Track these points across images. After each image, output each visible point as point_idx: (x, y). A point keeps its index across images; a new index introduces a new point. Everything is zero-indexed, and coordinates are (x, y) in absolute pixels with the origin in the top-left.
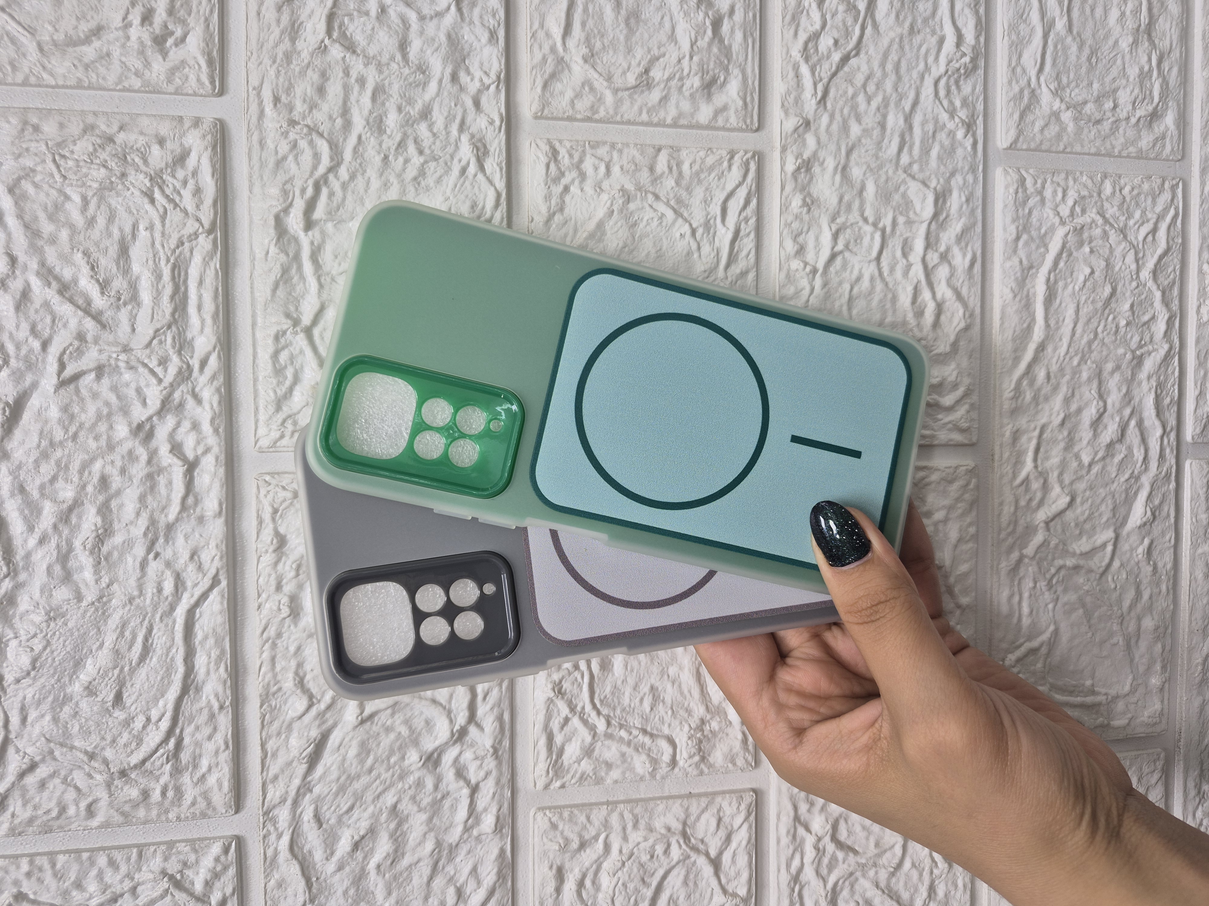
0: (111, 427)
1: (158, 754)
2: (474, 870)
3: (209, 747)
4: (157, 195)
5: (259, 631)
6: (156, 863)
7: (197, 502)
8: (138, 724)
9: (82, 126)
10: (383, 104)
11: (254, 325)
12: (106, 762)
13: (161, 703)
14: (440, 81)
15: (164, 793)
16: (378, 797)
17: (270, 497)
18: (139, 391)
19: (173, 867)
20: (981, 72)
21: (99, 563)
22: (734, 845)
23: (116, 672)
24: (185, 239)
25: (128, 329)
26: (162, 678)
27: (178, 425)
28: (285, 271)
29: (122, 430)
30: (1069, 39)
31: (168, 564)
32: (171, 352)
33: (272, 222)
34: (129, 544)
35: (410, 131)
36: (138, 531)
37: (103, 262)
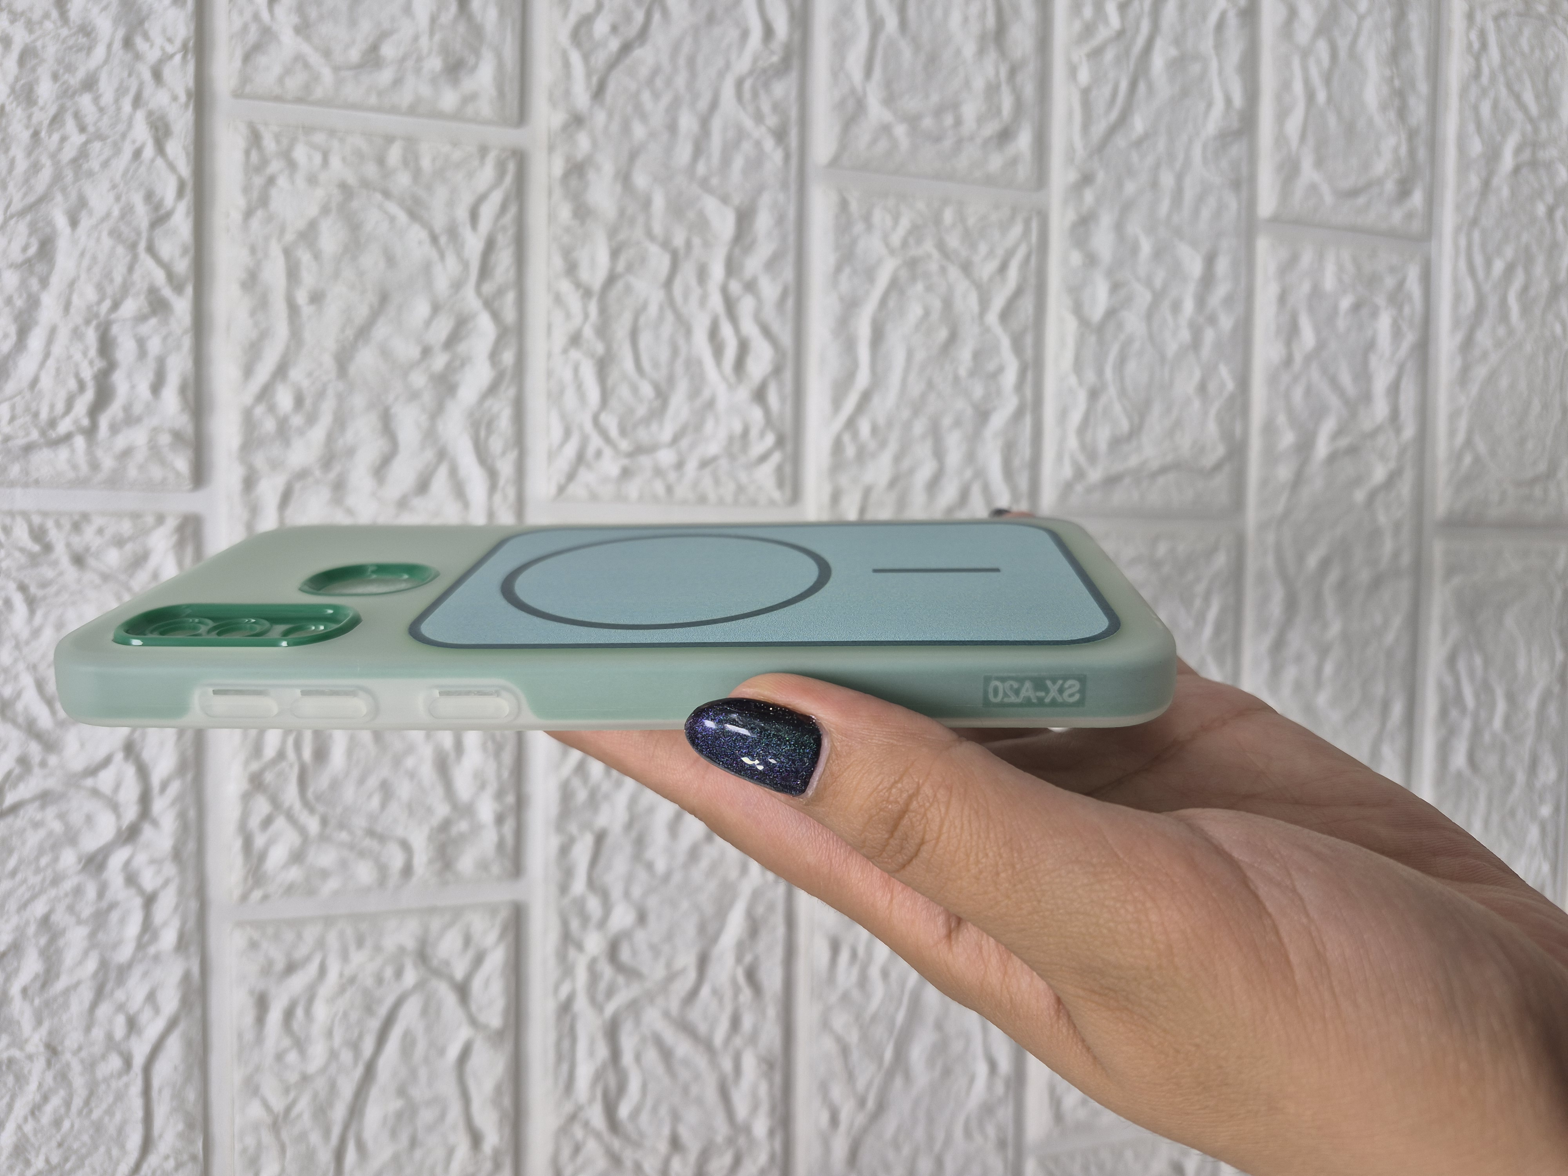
10: (34, 70)
14: (109, 46)
35: (69, 104)
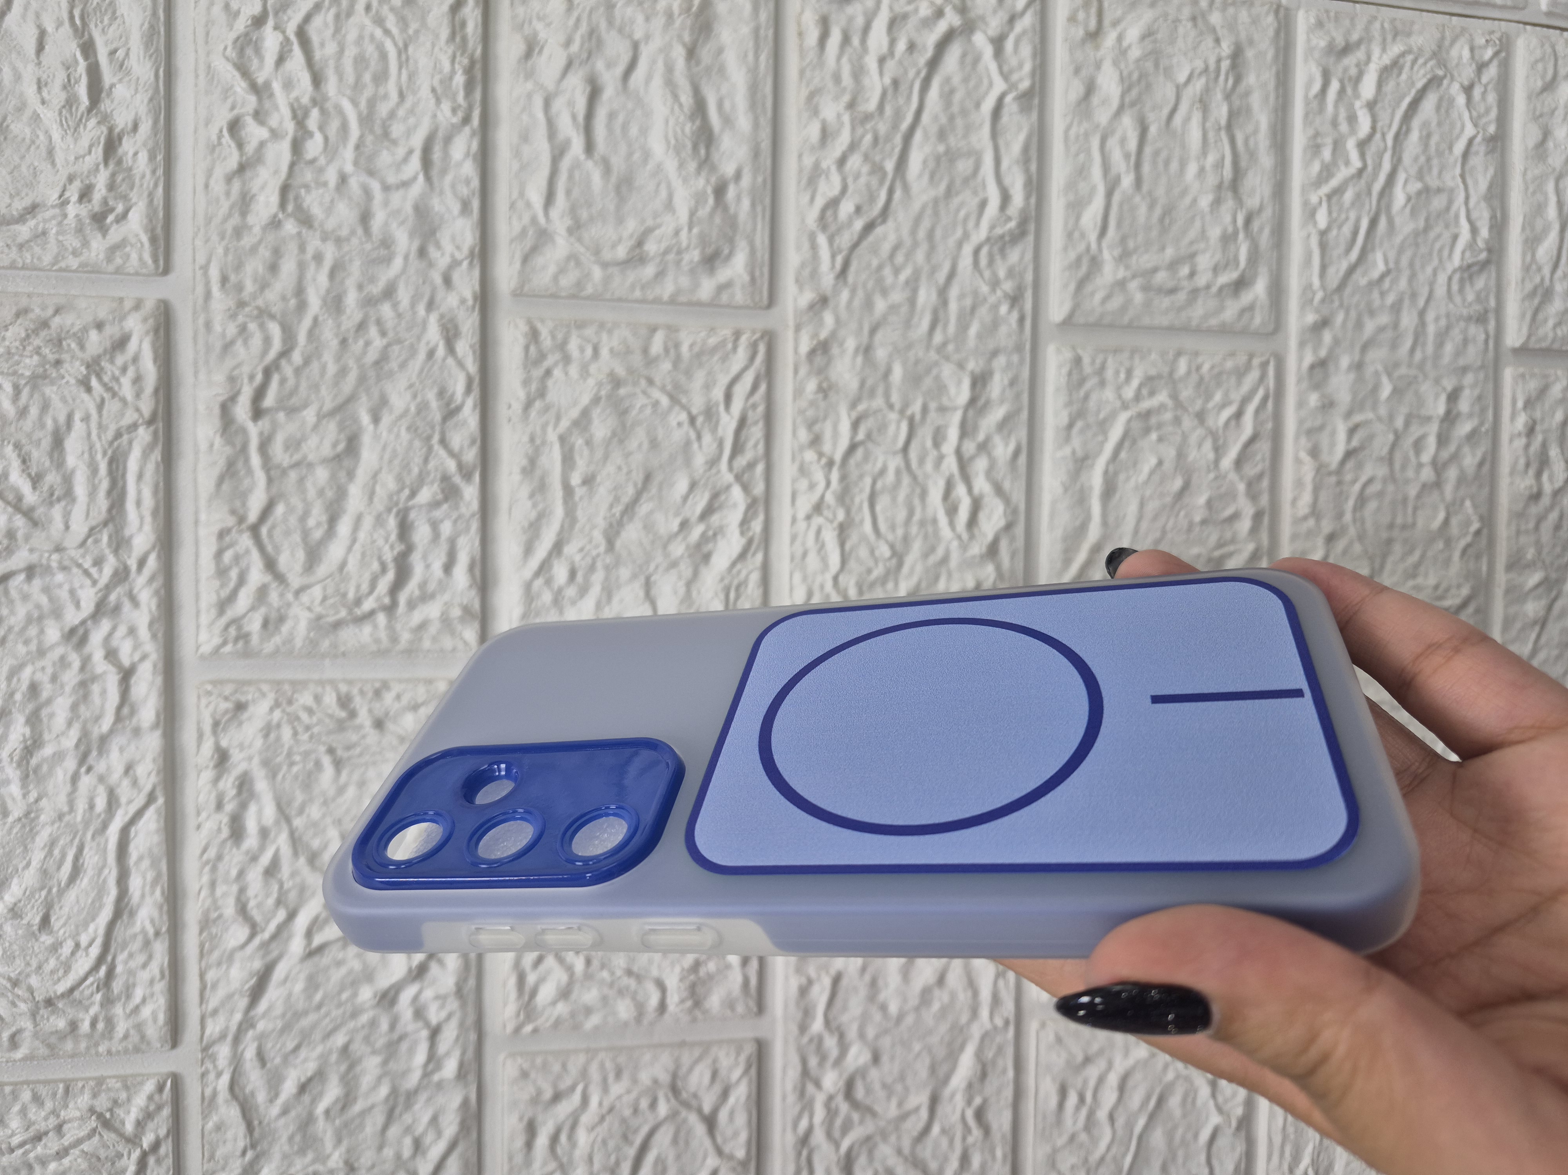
0: (42, 632)
1: (88, 982)
2: (434, 1120)
3: (144, 976)
4: (94, 382)
5: (198, 852)
6: (84, 1100)
7: (133, 712)
8: (67, 949)
9: (14, 310)
11: (196, 522)
12: (31, 990)
13: (92, 928)
15: (93, 1024)
16: (328, 1035)
17: (211, 707)
18: (72, 592)
19: (102, 1103)
20: (1030, 238)
21: (27, 776)
22: (732, 1100)
23: (44, 893)
24: (123, 430)
25: (61, 526)
26: (93, 902)
27: (114, 629)
28: (231, 464)
29: (53, 634)
30: (1137, 199)
31: (101, 779)
32: (107, 551)
33: (217, 411)
34: (59, 756)
36: (69, 742)
37: (35, 454)
